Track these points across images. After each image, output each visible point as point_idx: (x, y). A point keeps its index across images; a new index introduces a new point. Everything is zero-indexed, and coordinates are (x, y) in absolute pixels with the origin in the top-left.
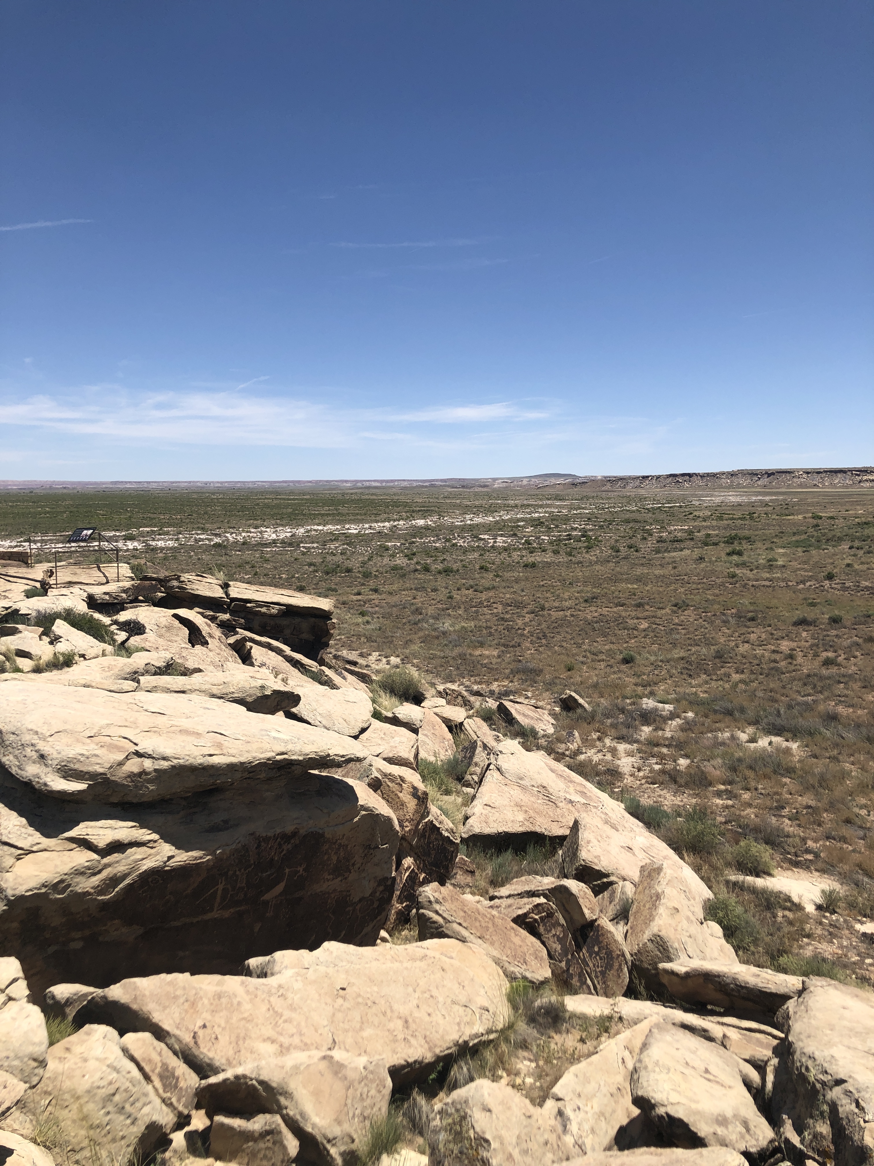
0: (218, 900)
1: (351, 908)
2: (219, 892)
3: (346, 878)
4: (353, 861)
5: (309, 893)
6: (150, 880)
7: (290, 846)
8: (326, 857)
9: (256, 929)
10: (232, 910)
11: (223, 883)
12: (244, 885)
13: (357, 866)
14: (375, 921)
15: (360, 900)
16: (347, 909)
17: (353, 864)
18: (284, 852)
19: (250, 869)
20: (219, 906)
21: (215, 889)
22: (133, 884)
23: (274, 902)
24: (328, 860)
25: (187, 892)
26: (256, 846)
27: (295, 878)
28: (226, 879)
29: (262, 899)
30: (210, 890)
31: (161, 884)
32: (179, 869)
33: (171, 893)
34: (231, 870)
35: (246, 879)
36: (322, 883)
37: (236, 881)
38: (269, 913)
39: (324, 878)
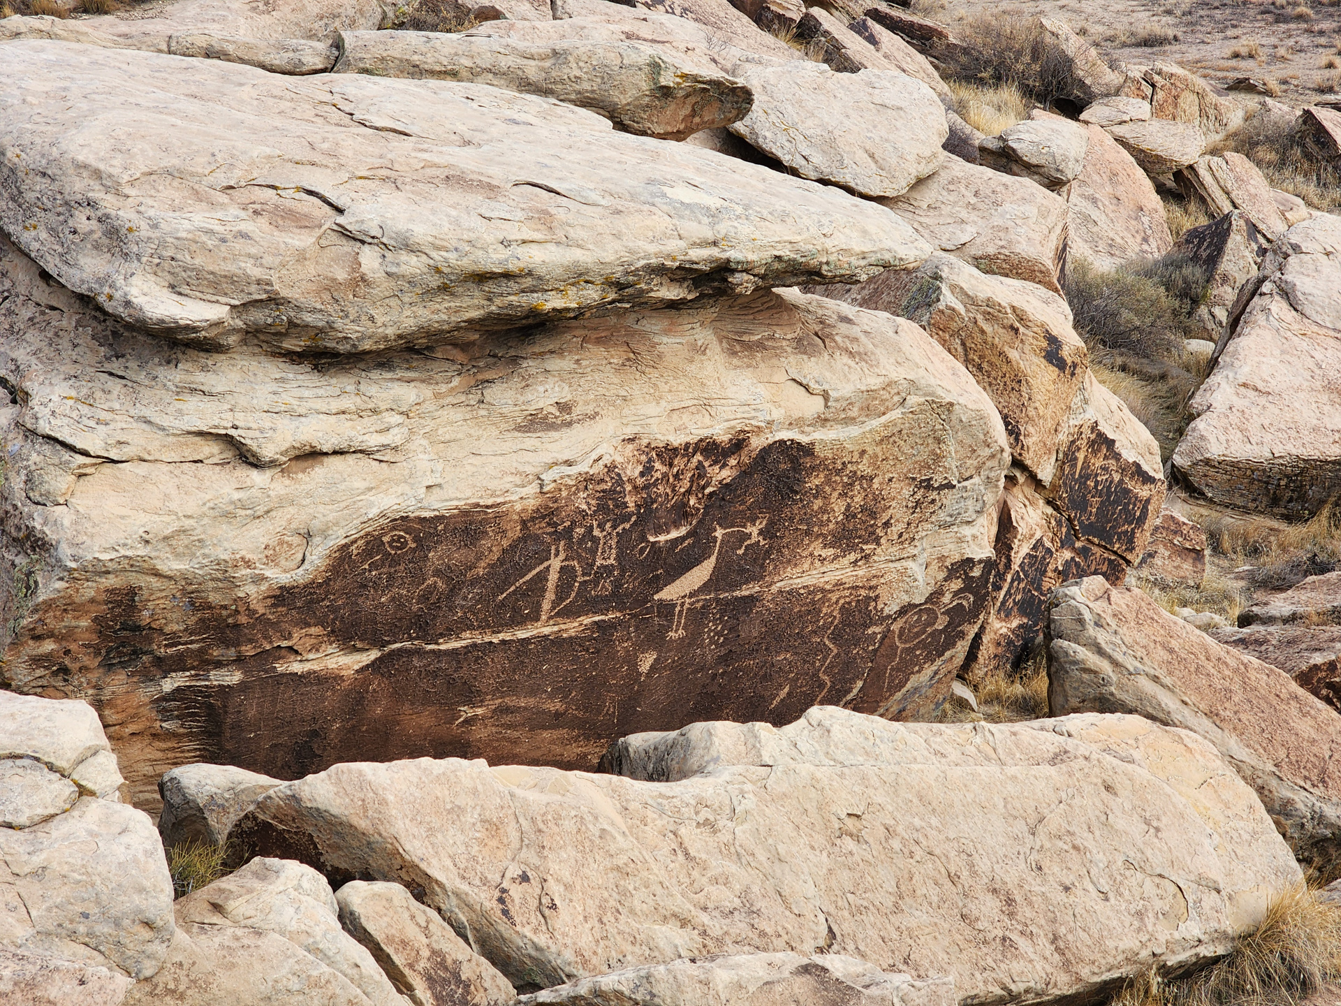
0: (550, 595)
1: (877, 629)
2: (553, 577)
3: (866, 557)
4: (885, 517)
5: (774, 589)
6: (386, 539)
7: (725, 473)
8: (818, 504)
9: (645, 667)
10: (587, 620)
11: (562, 556)
12: (612, 561)
13: (895, 530)
14: (938, 662)
15: (903, 611)
16: (870, 631)
17: (887, 524)
18: (712, 487)
19: (627, 526)
20: (553, 608)
21: (542, 567)
22: (346, 546)
23: (687, 606)
24: (823, 510)
25: (474, 572)
26: (640, 468)
27: (740, 552)
28: (569, 547)
29: (656, 597)
30: (530, 571)
31: (414, 550)
32: (453, 516)
33: (437, 573)
34: (581, 526)
35: (617, 547)
36: (806, 566)
37: (594, 552)
38: (676, 631)
39: (811, 554)
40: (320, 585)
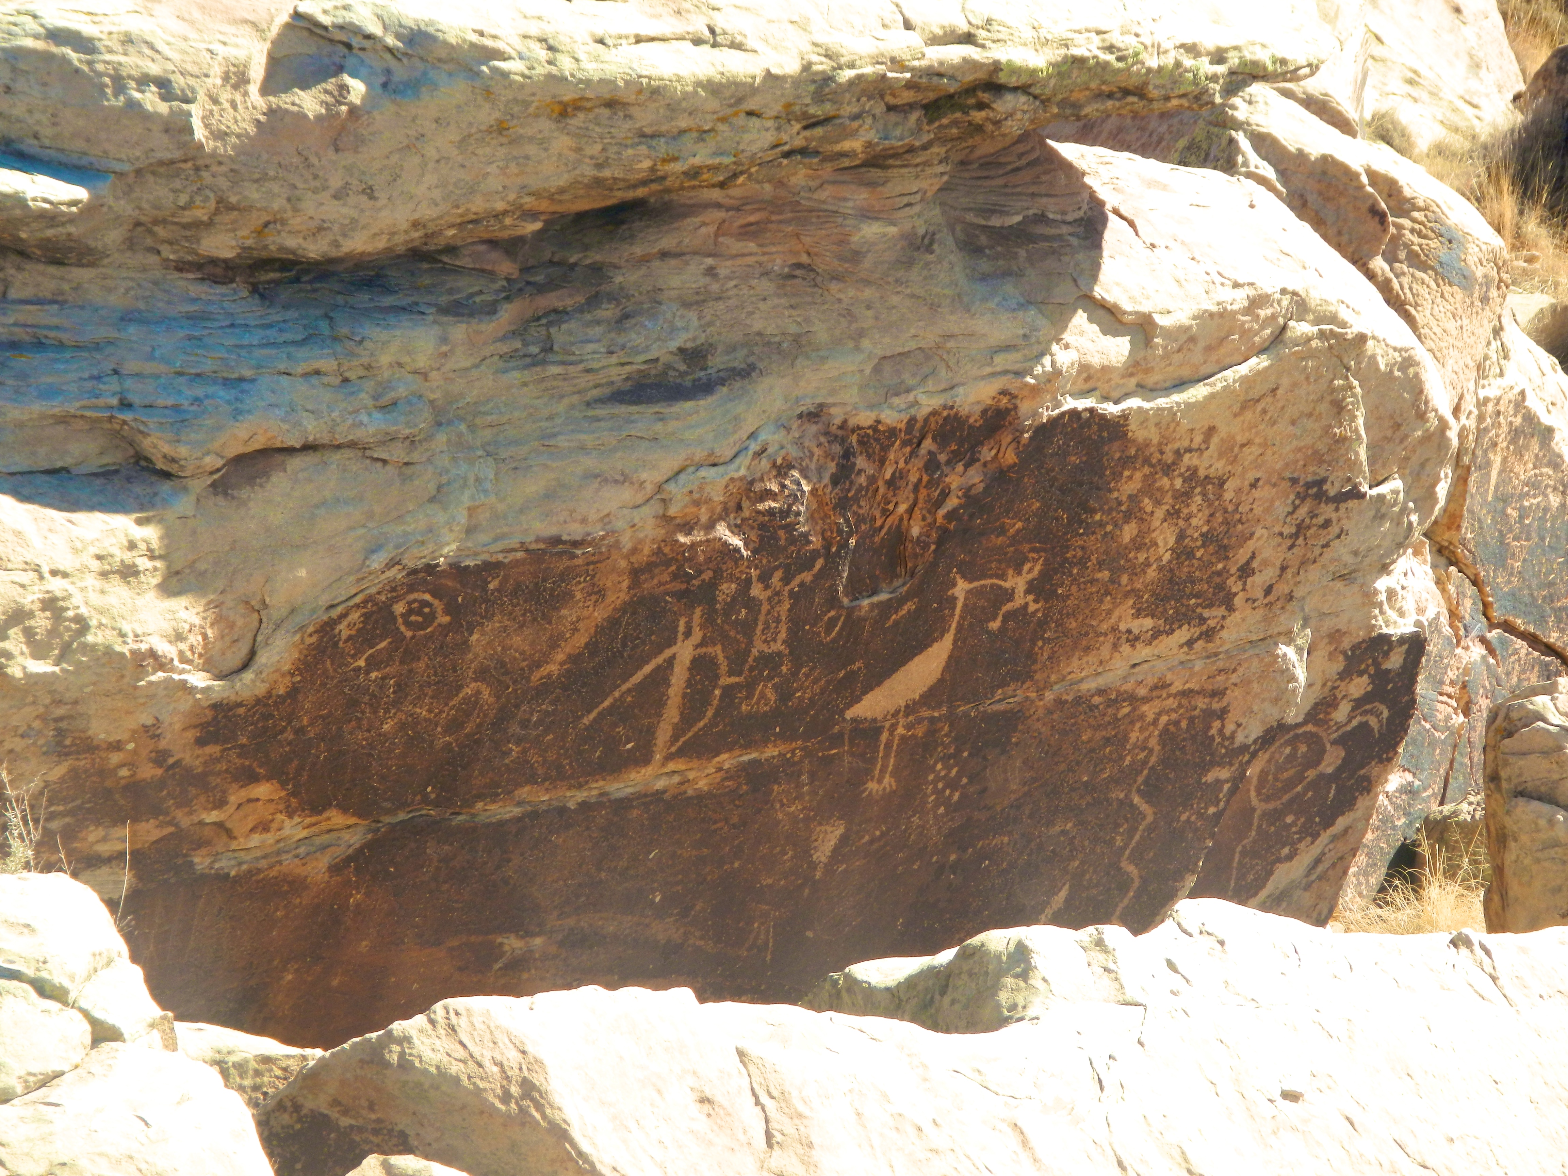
0: (672, 714)
1: (1224, 774)
2: (678, 679)
3: (1209, 635)
4: (1242, 556)
5: (1049, 696)
6: (399, 608)
7: (975, 477)
8: (1129, 532)
9: (823, 852)
10: (727, 760)
11: (697, 635)
12: (778, 646)
13: (1258, 581)
14: (1324, 837)
15: (1268, 738)
16: (1210, 777)
17: (1246, 571)
18: (952, 502)
19: (807, 577)
20: (675, 738)
21: (659, 660)
22: (331, 624)
23: (900, 730)
24: (1139, 544)
25: (544, 670)
26: (832, 467)
27: (995, 625)
28: (709, 620)
29: (849, 714)
30: (639, 667)
31: (445, 629)
32: (516, 563)
33: (482, 674)
34: (731, 578)
35: (790, 620)
36: (1105, 651)
37: (748, 628)
38: (880, 781)
39: (1114, 629)
40: (282, 699)
